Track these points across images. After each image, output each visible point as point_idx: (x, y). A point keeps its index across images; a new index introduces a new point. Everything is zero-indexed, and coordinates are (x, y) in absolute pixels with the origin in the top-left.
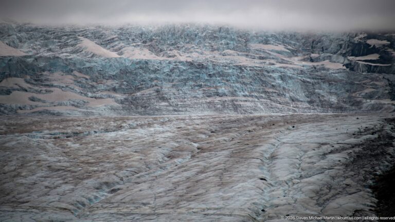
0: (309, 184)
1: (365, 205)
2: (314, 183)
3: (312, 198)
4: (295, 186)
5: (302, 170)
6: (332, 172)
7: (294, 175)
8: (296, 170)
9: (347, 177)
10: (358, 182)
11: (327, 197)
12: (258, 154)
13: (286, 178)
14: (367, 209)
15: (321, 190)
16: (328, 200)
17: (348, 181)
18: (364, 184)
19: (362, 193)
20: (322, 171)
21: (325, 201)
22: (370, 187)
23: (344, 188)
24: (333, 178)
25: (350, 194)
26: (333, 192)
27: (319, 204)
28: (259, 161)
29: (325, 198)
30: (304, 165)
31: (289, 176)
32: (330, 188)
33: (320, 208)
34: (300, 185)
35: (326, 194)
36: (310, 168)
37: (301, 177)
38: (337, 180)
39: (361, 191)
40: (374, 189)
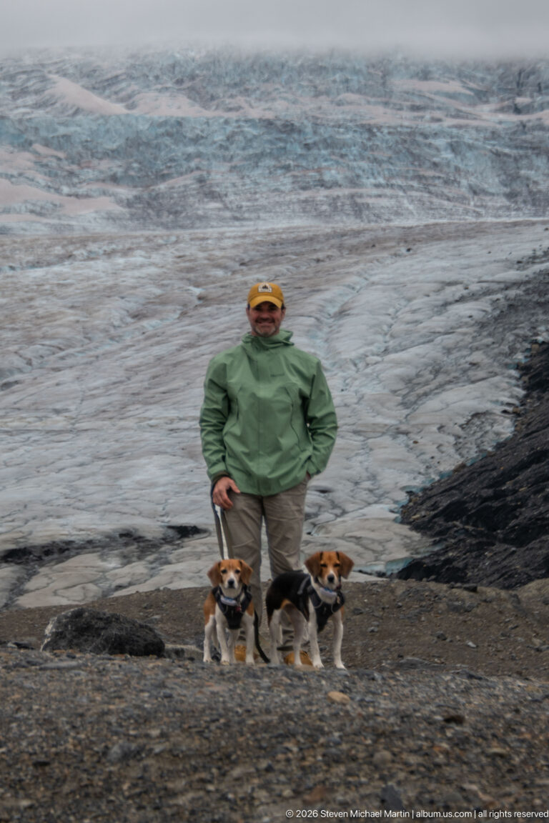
0: (397, 364)
1: (496, 402)
2: (407, 363)
3: (394, 392)
4: (369, 370)
5: (393, 337)
6: (450, 340)
7: (373, 348)
8: (380, 338)
9: (477, 349)
10: (495, 358)
11: (426, 388)
12: (313, 308)
13: (353, 355)
14: (498, 409)
15: (418, 375)
16: (426, 394)
17: (477, 357)
18: (508, 360)
19: (497, 379)
20: (430, 338)
21: (419, 397)
22: (518, 367)
23: (465, 371)
24: (448, 351)
25: (473, 382)
26: (441, 378)
27: (405, 405)
28: (311, 321)
29: (421, 391)
30: (398, 328)
31: (362, 351)
32: (437, 372)
33: (406, 412)
34: (379, 367)
35: (427, 383)
36: (408, 332)
37: (386, 351)
38: (456, 354)
39: (496, 374)
40: (523, 369)
